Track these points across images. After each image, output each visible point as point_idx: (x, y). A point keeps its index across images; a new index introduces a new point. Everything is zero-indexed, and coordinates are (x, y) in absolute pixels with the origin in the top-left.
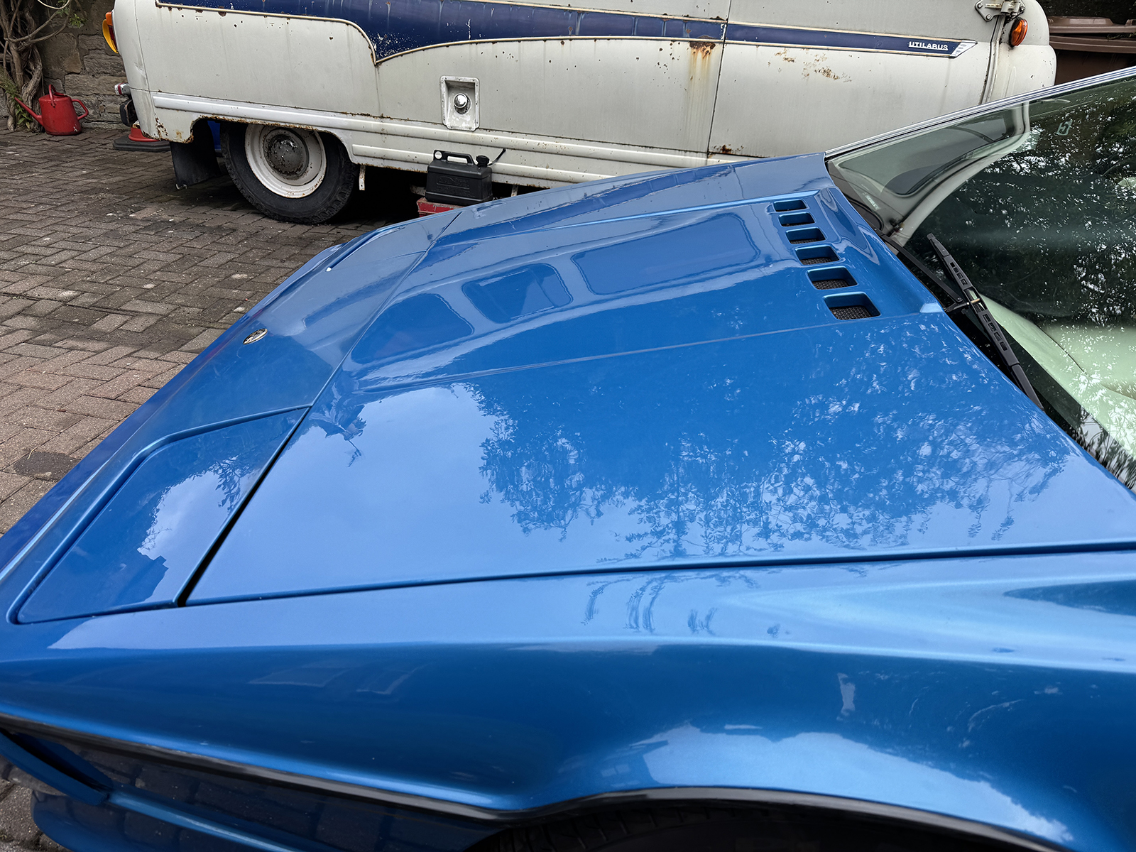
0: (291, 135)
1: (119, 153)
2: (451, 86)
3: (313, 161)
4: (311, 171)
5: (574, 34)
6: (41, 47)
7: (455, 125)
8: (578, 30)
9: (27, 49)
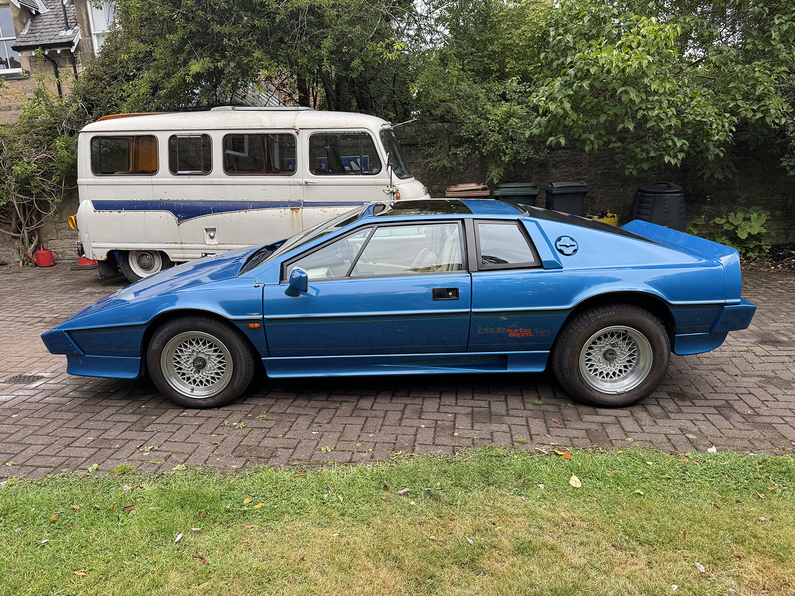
0: (147, 253)
1: (73, 272)
2: (207, 230)
3: (156, 263)
4: (156, 267)
5: (250, 209)
6: (38, 230)
7: (210, 243)
8: (251, 208)
9: (32, 231)
